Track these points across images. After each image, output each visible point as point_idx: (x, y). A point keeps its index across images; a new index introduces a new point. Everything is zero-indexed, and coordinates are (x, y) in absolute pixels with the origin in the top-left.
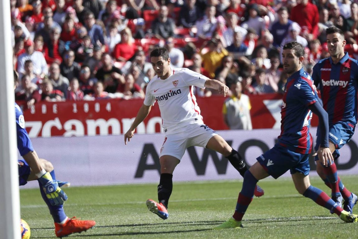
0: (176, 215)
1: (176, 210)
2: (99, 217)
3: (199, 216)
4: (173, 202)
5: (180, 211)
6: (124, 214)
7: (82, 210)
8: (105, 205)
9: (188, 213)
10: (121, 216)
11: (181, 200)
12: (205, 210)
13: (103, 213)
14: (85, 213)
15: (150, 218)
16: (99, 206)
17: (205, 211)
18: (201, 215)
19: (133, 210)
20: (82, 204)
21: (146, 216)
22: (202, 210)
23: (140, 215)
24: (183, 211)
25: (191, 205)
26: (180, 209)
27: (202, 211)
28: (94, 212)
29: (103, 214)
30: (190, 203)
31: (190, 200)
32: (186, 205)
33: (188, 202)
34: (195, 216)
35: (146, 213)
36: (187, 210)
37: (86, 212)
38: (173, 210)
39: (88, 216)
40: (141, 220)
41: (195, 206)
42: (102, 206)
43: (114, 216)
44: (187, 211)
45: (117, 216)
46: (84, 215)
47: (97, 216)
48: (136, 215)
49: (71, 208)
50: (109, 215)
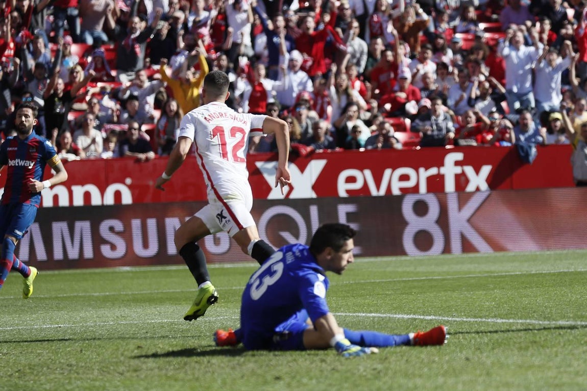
0: (143, 311)
1: (142, 304)
2: (41, 314)
3: (172, 312)
4: (138, 294)
5: (148, 305)
6: (75, 309)
7: (20, 304)
8: (50, 298)
9: (158, 309)
10: (71, 311)
11: (149, 292)
12: (180, 304)
13: (47, 308)
14: (23, 308)
15: (109, 315)
16: (41, 299)
17: (180, 306)
18: (175, 311)
19: (87, 304)
20: (19, 297)
21: (104, 312)
22: (176, 304)
23: (96, 311)
24: (152, 306)
25: (162, 298)
26: (147, 303)
27: (177, 306)
28: (36, 307)
29: (47, 310)
30: (160, 296)
31: (160, 291)
32: (155, 297)
33: (158, 293)
34: (168, 312)
35: (104, 308)
36: (156, 304)
37: (25, 306)
38: (138, 304)
39: (27, 312)
40: (97, 317)
41: (167, 298)
42: (46, 298)
43: (61, 312)
44: (157, 306)
45: (66, 312)
46: (23, 311)
47: (39, 312)
48: (91, 310)
49: (5, 302)
50: (54, 311)
